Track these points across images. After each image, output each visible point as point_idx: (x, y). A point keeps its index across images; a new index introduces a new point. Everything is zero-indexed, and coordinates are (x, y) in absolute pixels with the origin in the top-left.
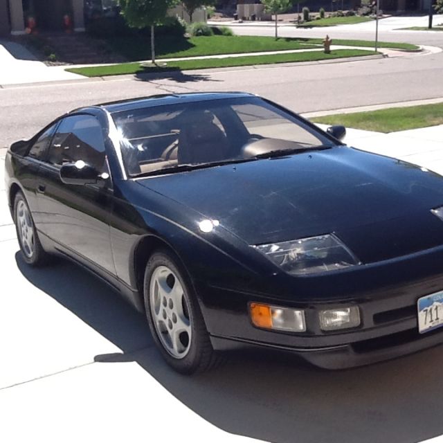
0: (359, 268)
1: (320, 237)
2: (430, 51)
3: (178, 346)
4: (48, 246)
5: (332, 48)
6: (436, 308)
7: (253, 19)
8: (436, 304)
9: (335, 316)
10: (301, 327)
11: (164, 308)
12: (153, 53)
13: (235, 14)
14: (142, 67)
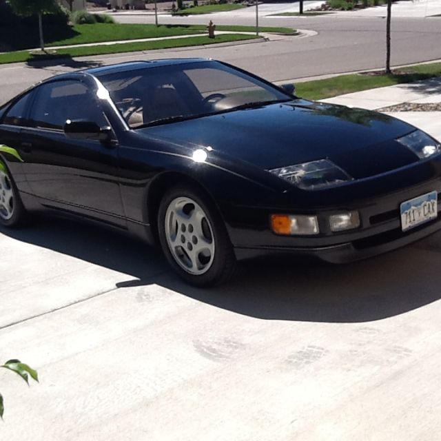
0: (353, 182)
1: (318, 161)
2: (306, 34)
3: (197, 264)
4: (30, 204)
5: (216, 33)
6: (413, 212)
7: (127, 8)
8: (413, 208)
9: (341, 220)
10: (316, 230)
11: (182, 233)
12: (42, 41)
13: (108, 4)
14: (32, 55)
